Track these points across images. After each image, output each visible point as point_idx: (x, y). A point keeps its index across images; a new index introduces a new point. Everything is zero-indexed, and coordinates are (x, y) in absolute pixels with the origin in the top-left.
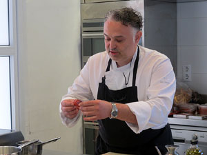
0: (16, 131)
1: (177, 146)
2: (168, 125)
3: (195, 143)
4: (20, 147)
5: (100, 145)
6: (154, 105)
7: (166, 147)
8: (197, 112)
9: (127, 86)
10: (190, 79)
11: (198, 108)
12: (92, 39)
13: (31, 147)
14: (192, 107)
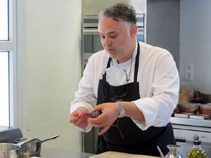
0: (14, 128)
1: (179, 146)
2: (170, 125)
3: (198, 143)
4: (19, 144)
5: (101, 143)
6: (161, 101)
7: (168, 146)
8: (198, 112)
9: (129, 82)
10: (192, 78)
11: (199, 107)
12: (93, 35)
13: (30, 144)
14: (194, 106)
